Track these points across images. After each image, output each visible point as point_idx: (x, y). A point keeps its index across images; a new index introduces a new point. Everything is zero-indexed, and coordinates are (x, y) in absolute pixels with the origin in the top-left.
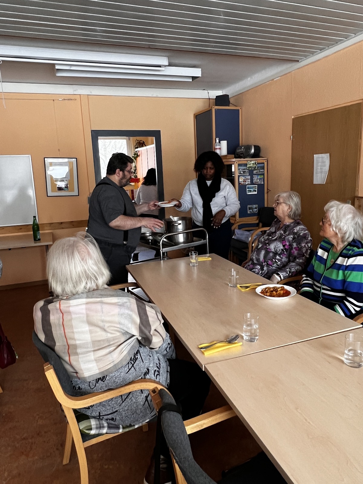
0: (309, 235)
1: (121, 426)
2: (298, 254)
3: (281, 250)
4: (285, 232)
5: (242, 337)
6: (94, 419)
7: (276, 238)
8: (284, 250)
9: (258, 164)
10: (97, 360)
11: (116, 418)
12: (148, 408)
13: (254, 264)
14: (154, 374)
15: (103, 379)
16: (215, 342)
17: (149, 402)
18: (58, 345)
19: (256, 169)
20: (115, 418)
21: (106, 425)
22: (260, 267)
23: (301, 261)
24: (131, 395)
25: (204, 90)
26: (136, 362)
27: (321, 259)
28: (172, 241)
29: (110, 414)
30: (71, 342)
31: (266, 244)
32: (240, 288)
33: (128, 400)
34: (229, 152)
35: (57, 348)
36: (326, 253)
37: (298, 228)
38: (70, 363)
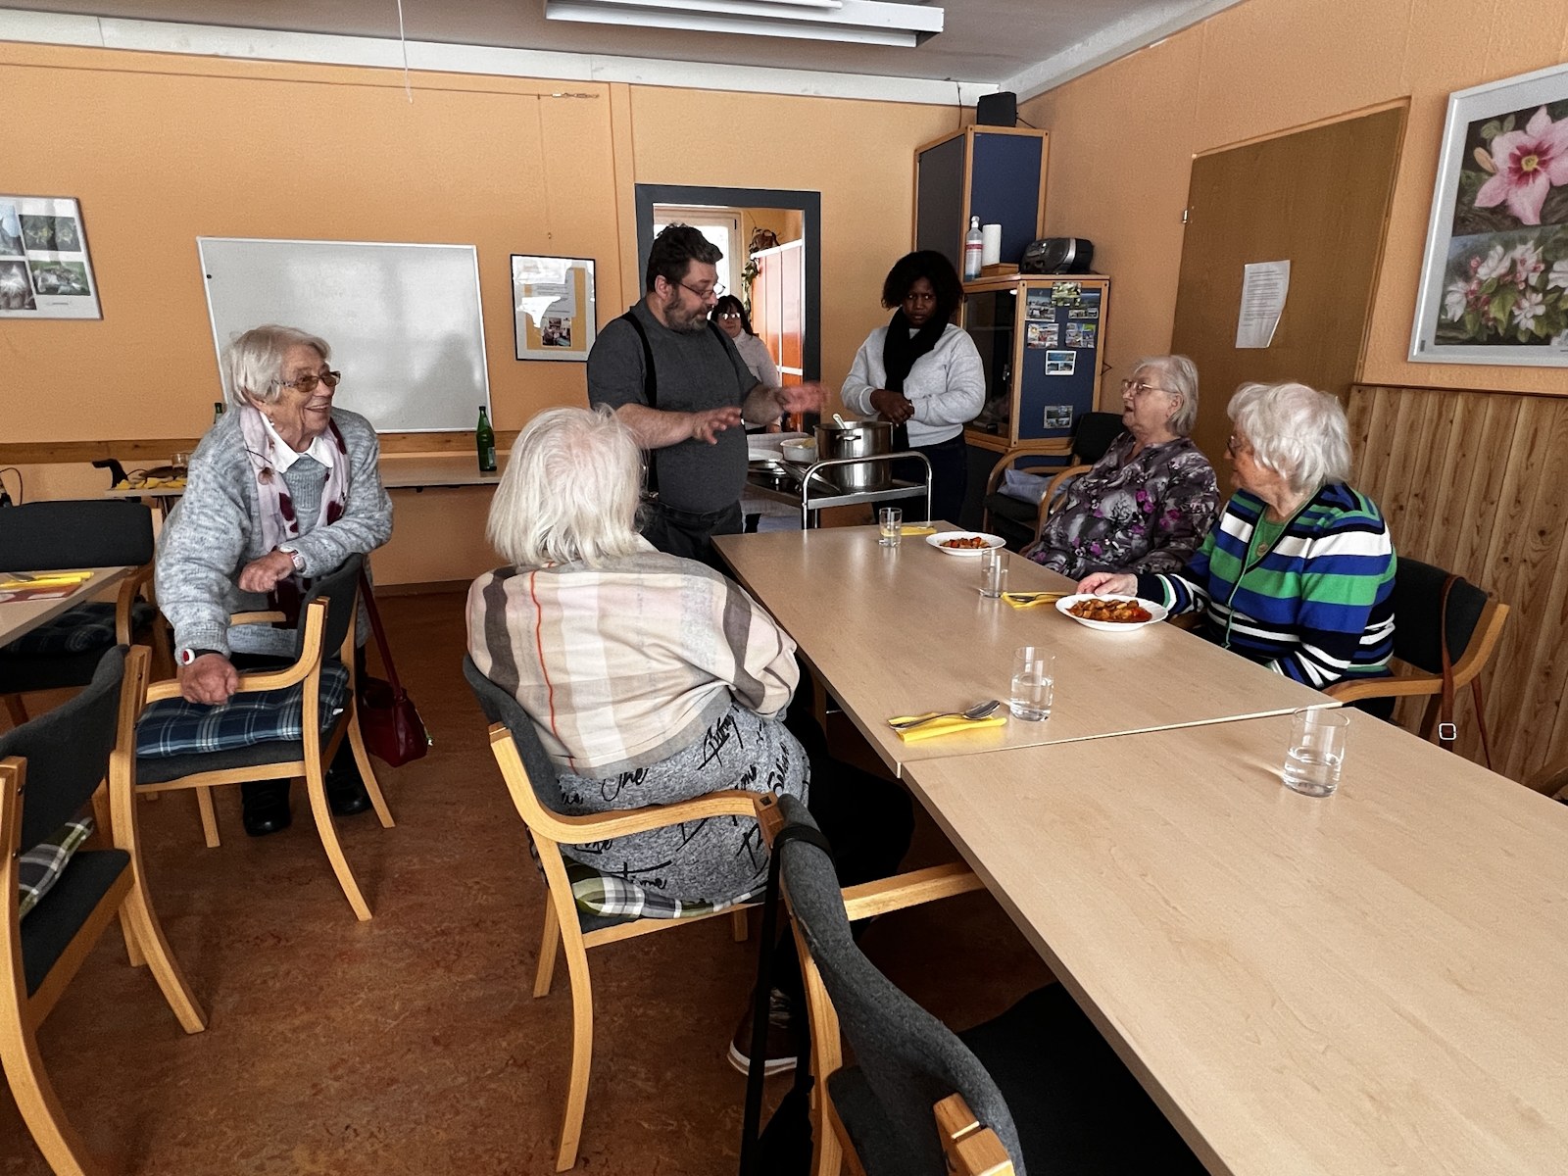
0: (1212, 478)
1: (678, 903)
2: (1178, 529)
3: (1131, 516)
4: (1146, 469)
5: (1008, 709)
6: (611, 879)
7: (1121, 484)
8: (1140, 517)
9: (1084, 290)
10: (622, 727)
11: (666, 881)
12: (748, 862)
13: (1050, 551)
14: (769, 783)
15: (637, 778)
16: (934, 715)
17: (753, 850)
18: (526, 687)
19: (1077, 304)
20: (663, 880)
21: (640, 895)
22: (1064, 560)
23: (1183, 546)
24: (706, 828)
25: (948, 80)
26: (724, 746)
27: (1231, 543)
28: (835, 482)
29: (652, 869)
30: (556, 678)
31: (1090, 499)
32: (1008, 599)
33: (700, 837)
34: (1005, 256)
35: (521, 694)
36: (1248, 527)
37: (1184, 458)
38: (554, 729)
